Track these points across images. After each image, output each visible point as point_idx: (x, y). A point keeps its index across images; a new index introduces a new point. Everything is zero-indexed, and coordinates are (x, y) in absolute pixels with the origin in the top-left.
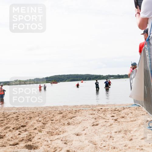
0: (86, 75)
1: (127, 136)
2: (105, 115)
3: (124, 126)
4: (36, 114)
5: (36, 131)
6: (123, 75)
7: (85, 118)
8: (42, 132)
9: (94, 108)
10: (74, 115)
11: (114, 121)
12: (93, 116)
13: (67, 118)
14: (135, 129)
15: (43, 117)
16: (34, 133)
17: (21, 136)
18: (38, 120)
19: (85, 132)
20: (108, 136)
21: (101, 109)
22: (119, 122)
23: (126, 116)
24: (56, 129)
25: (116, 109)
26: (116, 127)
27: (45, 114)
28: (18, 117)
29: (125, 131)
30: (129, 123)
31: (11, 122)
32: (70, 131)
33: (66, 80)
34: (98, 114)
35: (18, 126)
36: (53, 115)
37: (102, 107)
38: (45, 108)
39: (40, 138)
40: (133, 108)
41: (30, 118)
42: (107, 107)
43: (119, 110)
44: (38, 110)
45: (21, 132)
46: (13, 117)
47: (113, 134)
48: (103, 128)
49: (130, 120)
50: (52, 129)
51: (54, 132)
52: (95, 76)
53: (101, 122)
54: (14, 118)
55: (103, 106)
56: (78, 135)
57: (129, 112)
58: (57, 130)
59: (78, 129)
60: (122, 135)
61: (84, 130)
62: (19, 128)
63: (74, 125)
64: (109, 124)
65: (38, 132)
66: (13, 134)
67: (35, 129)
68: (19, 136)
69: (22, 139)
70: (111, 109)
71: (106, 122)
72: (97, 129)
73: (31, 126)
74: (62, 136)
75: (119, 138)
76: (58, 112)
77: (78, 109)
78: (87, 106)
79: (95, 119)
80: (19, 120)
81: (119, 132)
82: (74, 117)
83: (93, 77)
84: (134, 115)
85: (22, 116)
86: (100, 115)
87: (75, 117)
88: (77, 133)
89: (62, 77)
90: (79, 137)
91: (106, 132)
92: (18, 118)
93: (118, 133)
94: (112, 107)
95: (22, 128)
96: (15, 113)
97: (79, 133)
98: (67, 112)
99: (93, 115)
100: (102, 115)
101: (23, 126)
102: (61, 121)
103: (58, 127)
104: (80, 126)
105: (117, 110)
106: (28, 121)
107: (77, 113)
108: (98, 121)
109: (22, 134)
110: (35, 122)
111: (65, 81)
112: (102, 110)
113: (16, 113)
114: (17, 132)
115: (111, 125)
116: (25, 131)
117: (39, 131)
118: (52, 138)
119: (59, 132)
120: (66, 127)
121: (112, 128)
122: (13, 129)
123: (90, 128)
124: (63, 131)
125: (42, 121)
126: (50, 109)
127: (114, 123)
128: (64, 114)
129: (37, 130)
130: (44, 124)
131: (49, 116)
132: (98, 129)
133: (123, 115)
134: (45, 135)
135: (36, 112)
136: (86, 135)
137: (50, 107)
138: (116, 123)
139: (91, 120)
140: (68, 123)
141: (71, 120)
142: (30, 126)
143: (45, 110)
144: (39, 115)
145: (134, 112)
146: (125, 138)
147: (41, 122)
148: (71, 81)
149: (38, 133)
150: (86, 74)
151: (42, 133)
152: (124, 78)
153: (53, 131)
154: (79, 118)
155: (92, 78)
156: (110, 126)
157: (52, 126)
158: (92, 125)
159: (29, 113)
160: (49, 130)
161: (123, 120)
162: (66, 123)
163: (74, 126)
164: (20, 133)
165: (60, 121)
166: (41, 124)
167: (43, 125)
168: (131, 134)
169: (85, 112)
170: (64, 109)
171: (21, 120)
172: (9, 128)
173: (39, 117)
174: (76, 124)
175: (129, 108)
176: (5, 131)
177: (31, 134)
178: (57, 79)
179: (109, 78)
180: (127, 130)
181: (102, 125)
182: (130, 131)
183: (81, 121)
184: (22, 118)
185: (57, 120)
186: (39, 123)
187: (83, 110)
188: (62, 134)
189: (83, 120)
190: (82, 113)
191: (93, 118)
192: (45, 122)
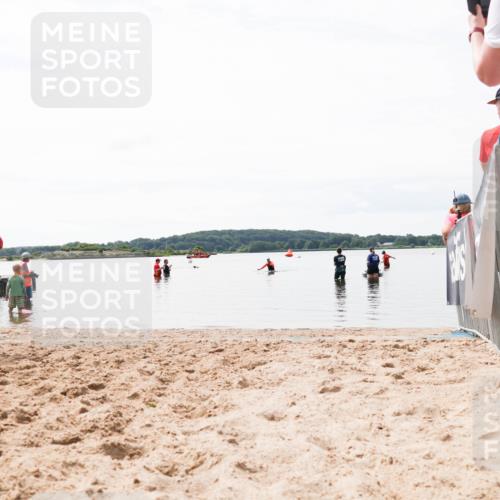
0: (304, 232)
1: (436, 426)
2: (362, 361)
3: (426, 396)
4: (139, 351)
5: (138, 404)
6: (424, 237)
7: (297, 367)
8: (158, 405)
9: (328, 339)
10: (262, 358)
11: (393, 379)
12: (325, 362)
13: (237, 366)
14: (461, 407)
15: (160, 361)
16: (131, 409)
17: (89, 416)
18: (146, 369)
19: (295, 410)
20: (371, 425)
21: (351, 341)
22: (409, 383)
23: (432, 365)
24: (204, 400)
25: (401, 344)
26: (398, 398)
27: (167, 353)
28: (79, 358)
29: (429, 411)
30: (443, 386)
31: (56, 373)
32: (248, 407)
33: (238, 246)
34: (341, 358)
35: (80, 386)
36: (194, 356)
37: (352, 337)
38: (165, 334)
39: (149, 426)
40: (458, 343)
41: (119, 362)
42: (370, 338)
43: (411, 347)
44: (146, 341)
45: (88, 404)
46: (63, 359)
47: (388, 421)
48: (357, 400)
49: (444, 379)
50: (190, 399)
51: (194, 409)
52: (331, 238)
53: (349, 380)
54: (68, 362)
55: (357, 333)
56: (272, 418)
57: (441, 355)
58: (206, 403)
59: (273, 401)
60: (416, 422)
61: (294, 404)
62: (84, 391)
63: (260, 388)
64: (375, 388)
65: (143, 406)
66: (63, 409)
67: (135, 396)
68: (83, 415)
69: (92, 424)
70: (385, 344)
71: (365, 381)
72: (336, 401)
73: (122, 387)
74: (220, 419)
75: (407, 430)
76: (209, 347)
77: (273, 340)
78: (305, 332)
79: (331, 371)
80: (82, 367)
81: (410, 413)
82: (259, 364)
83: (326, 241)
84: (459, 363)
85: (92, 355)
86: (347, 361)
87: (265, 363)
88: (271, 412)
89: (223, 237)
90: (279, 423)
91: (367, 411)
92: (80, 360)
93: (404, 416)
94: (387, 338)
95: (91, 391)
96: (68, 347)
97: (275, 412)
98: (240, 349)
99: (323, 360)
100: (353, 360)
101: (94, 387)
102: (217, 376)
103: (207, 392)
104: (280, 391)
105: (403, 347)
106: (112, 371)
107: (272, 352)
108: (340, 379)
109: (92, 410)
110: (135, 374)
111: (233, 251)
112: (354, 345)
113: (74, 346)
114: (77, 403)
115: (382, 391)
116: (102, 403)
117: (147, 404)
118: (188, 424)
119: (211, 408)
120: (235, 395)
121: (384, 402)
122: (64, 394)
123: (314, 398)
124: (225, 404)
125: (158, 373)
126: (184, 338)
127: (391, 387)
128: (228, 353)
129: (141, 400)
130: (162, 381)
131: (180, 357)
132: (341, 403)
133: (423, 363)
134: (167, 415)
135: (136, 347)
136: (300, 419)
137: (184, 332)
138: (399, 385)
139: (317, 376)
140: (240, 383)
141: (253, 373)
142: (117, 387)
143: (166, 339)
144: (148, 354)
145: (458, 354)
146: (427, 432)
147: (153, 376)
148: (252, 251)
149: (142, 410)
150: (302, 229)
151: (158, 410)
152: (429, 247)
153: (194, 405)
154: (276, 368)
155: (322, 242)
156: (378, 394)
157: (189, 389)
158: (320, 390)
159: (113, 348)
160: (180, 399)
161: (421, 376)
162: (235, 383)
163: (263, 390)
164: (85, 406)
165: (215, 374)
166: (152, 382)
167: (160, 386)
168: (448, 420)
169: (299, 348)
170: (230, 340)
171: (90, 369)
172: (50, 391)
173: (147, 360)
174: (266, 386)
175: (443, 341)
176: (38, 400)
177: (121, 410)
178: (206, 243)
179: (379, 244)
180: (435, 410)
181: (354, 390)
182: (444, 413)
183: (283, 377)
184: (91, 362)
185: (206, 372)
186: (147, 377)
187: (290, 342)
188: (223, 413)
189: (290, 374)
190: (289, 354)
191: (324, 368)
192: (167, 377)
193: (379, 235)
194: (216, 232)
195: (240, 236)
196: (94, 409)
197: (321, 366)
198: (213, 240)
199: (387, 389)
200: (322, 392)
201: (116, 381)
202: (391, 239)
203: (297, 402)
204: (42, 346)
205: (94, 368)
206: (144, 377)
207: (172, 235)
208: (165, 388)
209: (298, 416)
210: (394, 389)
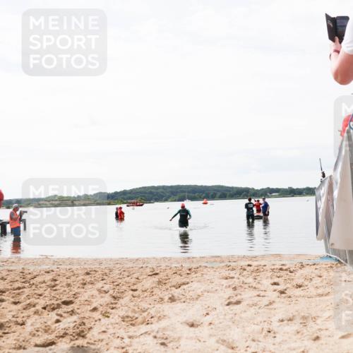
1: (309, 329)
2: (257, 281)
3: (302, 306)
4: (98, 275)
5: (96, 315)
6: (301, 189)
7: (211, 286)
8: (111, 316)
9: (233, 264)
10: (185, 280)
11: (278, 294)
12: (230, 282)
13: (168, 286)
14: (327, 314)
15: (113, 282)
16: (91, 319)
17: (61, 325)
18: (103, 289)
19: (208, 318)
20: (263, 329)
21: (249, 265)
22: (290, 297)
23: (306, 283)
24: (144, 312)
25: (284, 268)
26: (283, 308)
27: (118, 276)
28: (56, 280)
29: (304, 318)
30: (313, 300)
32: (175, 315)
33: (169, 197)
34: (242, 279)
35: (56, 303)
36: (138, 278)
37: (250, 263)
38: (118, 262)
39: (104, 332)
40: (325, 266)
41: (84, 284)
42: (263, 263)
43: (291, 269)
44: (103, 267)
45: (61, 316)
46: (44, 282)
47: (275, 325)
48: (252, 310)
49: (315, 294)
50: (134, 311)
51: (137, 318)
52: (235, 190)
53: (247, 295)
54: (48, 284)
55: (255, 259)
56: (192, 325)
57: (313, 275)
58: (145, 314)
59: (194, 312)
60: (295, 326)
61: (208, 314)
62: (59, 306)
63: (184, 302)
64: (265, 301)
65: (100, 317)
66: (42, 321)
67: (95, 309)
68: (57, 324)
69: (64, 331)
70: (273, 267)
71: (259, 296)
72: (239, 312)
73: (86, 303)
74: (155, 327)
75: (288, 333)
76: (148, 271)
77: (194, 266)
78: (219, 259)
79: (235, 289)
80: (57, 287)
81: (290, 320)
82: (184, 284)
83: (232, 192)
84: (325, 282)
85: (64, 278)
86: (245, 281)
87: (188, 283)
88: (191, 320)
89: (160, 190)
90: (196, 329)
91: (259, 319)
92: (57, 282)
93: (286, 322)
94: (274, 262)
95: (63, 306)
96: (48, 272)
97: (195, 321)
98: (170, 272)
99: (230, 280)
100: (250, 280)
101: (66, 303)
102: (154, 293)
103: (146, 306)
104: (198, 304)
105: (286, 270)
107: (193, 275)
108: (240, 294)
109: (64, 321)
110: (95, 292)
111: (166, 200)
112: (252, 268)
113: (53, 271)
114: (53, 316)
115: (271, 304)
116: (71, 315)
117: (103, 315)
118: (132, 330)
119: (149, 318)
120: (167, 308)
121: (273, 311)
122: (44, 308)
123: (223, 309)
124: (159, 315)
125: (111, 292)
126: (130, 265)
127: (277, 300)
128: (162, 276)
129: (99, 313)
130: (114, 298)
131: (127, 279)
132: (241, 313)
133: (300, 282)
134: (117, 324)
136: (212, 326)
137: (131, 260)
138: (283, 299)
139: (224, 292)
140: (170, 298)
141: (179, 289)
142: (82, 302)
143: (118, 266)
144: (105, 277)
145: (325, 274)
146: (302, 334)
147: (107, 295)
149: (100, 320)
151: (111, 320)
152: (304, 195)
153: (136, 315)
154: (196, 287)
155: (228, 194)
156: (268, 305)
157: (133, 303)
158: (226, 303)
160: (126, 312)
161: (298, 292)
162: (166, 298)
163: (186, 303)
164: (58, 318)
165: (152, 292)
166: (107, 299)
167: (113, 302)
168: (317, 325)
169: (212, 271)
170: (163, 266)
171: (63, 289)
172: (34, 306)
173: (104, 281)
174: (188, 301)
175: (314, 264)
176: (26, 313)
177: (85, 321)
178: (146, 195)
179: (268, 194)
180: (308, 317)
181: (251, 303)
182: (314, 319)
183: (200, 294)
184: (64, 284)
185: (146, 291)
186: (103, 295)
187: (206, 267)
188: (157, 322)
189: (205, 291)
190: (205, 276)
191: (229, 286)
192: (118, 295)
193: (268, 188)
194: (153, 187)
195: (170, 190)
196: (65, 320)
197: (228, 285)
198: (151, 193)
199: (274, 302)
200: (228, 305)
201: (82, 298)
202: (277, 190)
203: (210, 313)
204: (30, 271)
205: (65, 289)
206: (102, 295)
207: (123, 190)
208: (116, 303)
209: (211, 323)
210: (279, 302)
